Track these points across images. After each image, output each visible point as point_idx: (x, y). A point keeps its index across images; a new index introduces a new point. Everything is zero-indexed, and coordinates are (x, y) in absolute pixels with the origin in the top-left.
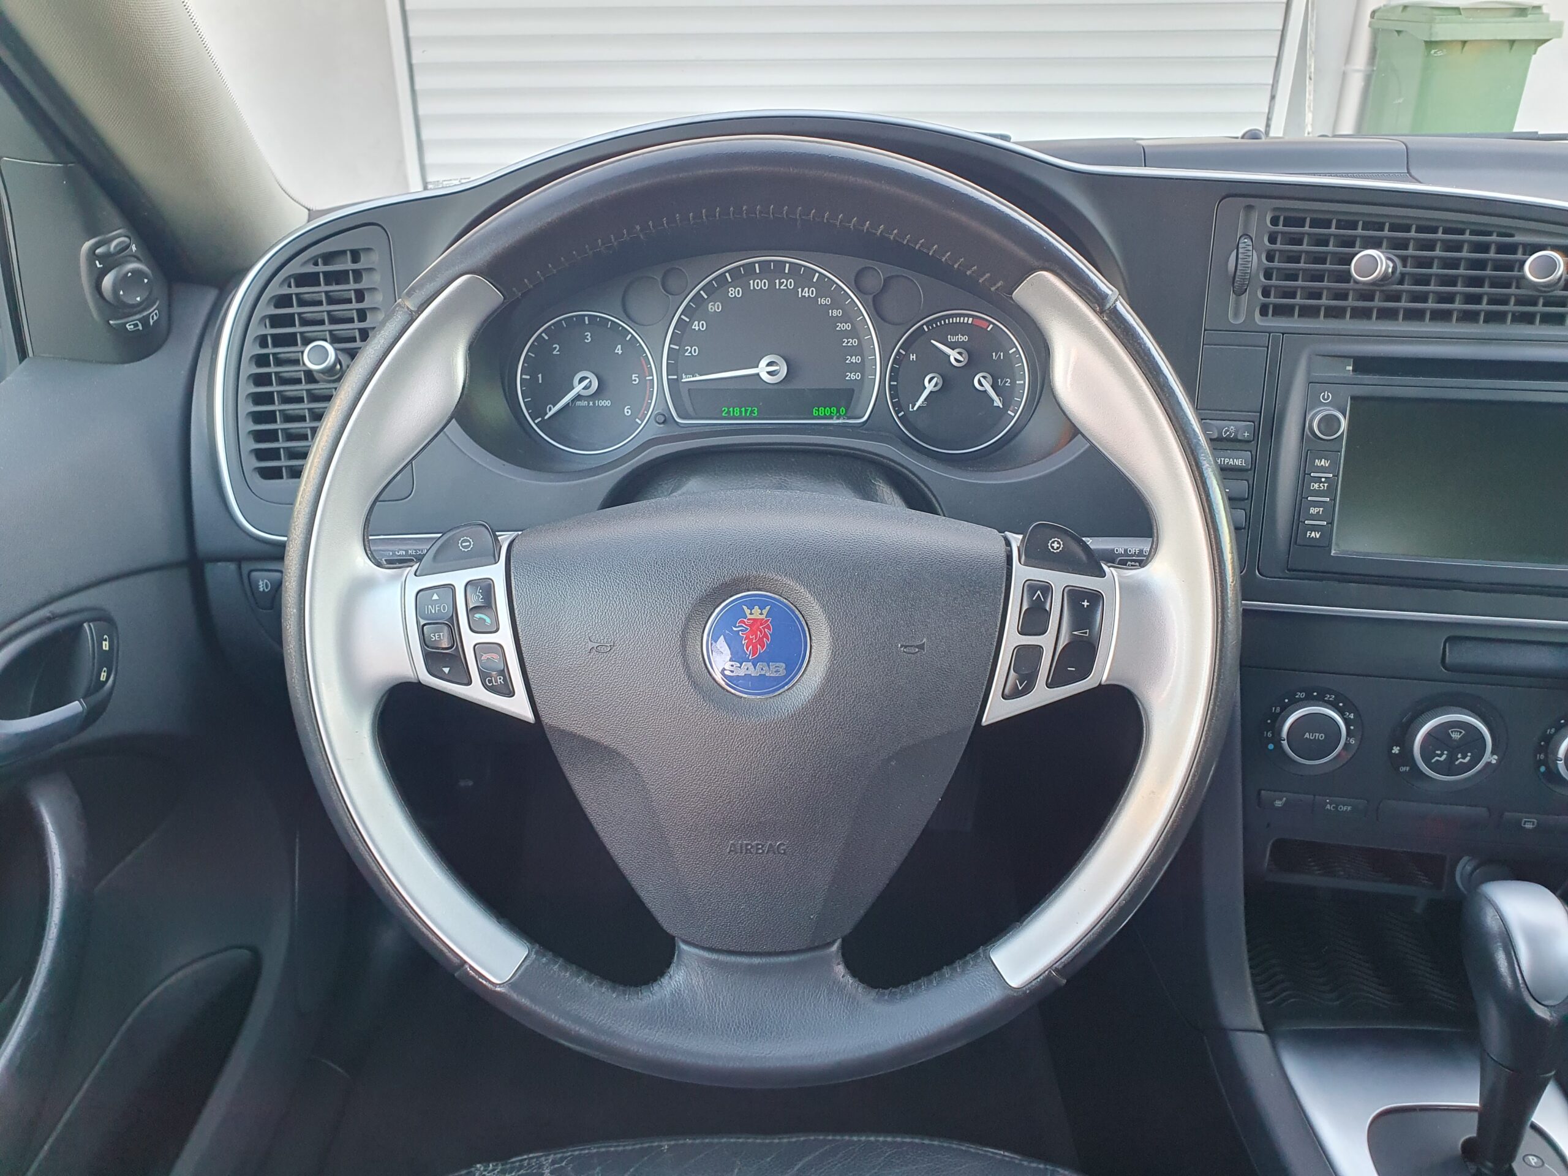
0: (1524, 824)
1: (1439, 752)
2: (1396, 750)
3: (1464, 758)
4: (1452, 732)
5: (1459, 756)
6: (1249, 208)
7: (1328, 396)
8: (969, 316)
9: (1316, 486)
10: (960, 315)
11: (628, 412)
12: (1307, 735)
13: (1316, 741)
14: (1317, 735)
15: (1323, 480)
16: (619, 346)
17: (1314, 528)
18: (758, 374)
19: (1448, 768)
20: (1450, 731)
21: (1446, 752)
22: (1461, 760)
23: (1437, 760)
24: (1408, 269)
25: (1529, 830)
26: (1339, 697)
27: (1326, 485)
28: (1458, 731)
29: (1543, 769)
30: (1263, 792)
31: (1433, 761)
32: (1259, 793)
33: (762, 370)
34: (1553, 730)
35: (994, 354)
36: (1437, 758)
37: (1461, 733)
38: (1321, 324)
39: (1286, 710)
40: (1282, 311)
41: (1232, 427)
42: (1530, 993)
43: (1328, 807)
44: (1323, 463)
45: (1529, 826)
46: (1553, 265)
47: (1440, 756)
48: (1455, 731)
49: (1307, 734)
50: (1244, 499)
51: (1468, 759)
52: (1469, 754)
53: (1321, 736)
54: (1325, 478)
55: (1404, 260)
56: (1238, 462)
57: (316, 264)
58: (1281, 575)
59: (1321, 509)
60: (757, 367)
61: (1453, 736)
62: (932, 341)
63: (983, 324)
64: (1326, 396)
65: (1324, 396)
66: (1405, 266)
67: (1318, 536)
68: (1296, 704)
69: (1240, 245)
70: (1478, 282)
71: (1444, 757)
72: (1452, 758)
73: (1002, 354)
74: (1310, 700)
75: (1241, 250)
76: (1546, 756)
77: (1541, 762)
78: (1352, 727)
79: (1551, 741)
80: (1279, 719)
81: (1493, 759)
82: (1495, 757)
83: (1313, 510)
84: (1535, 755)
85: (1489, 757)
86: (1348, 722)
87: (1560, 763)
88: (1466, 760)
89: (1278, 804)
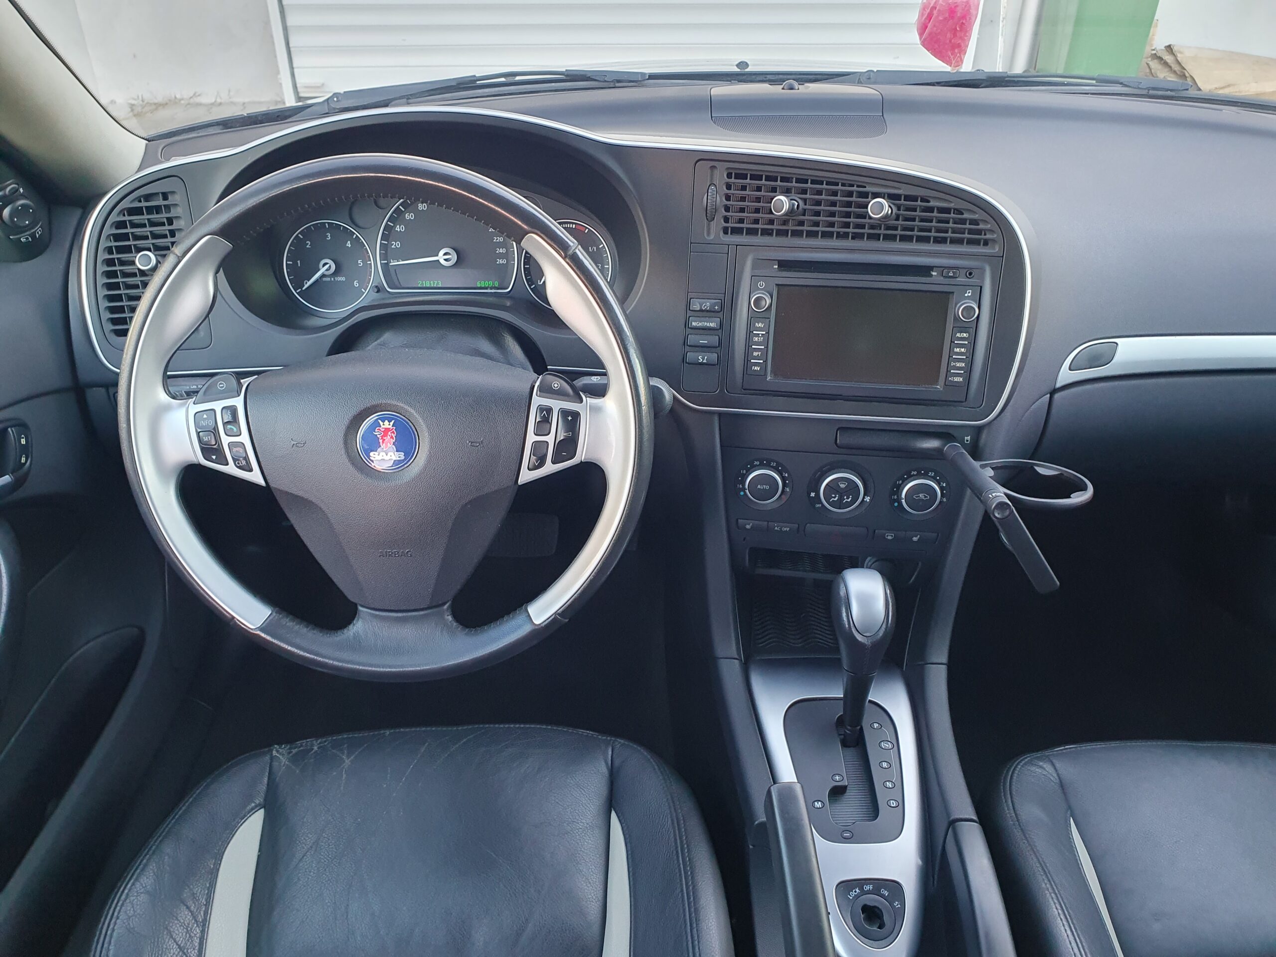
0: (887, 536)
1: (833, 496)
2: (813, 494)
3: (848, 498)
5: (845, 497)
6: (713, 167)
7: (763, 284)
8: (573, 223)
9: (756, 339)
10: (570, 223)
11: (356, 285)
12: (759, 487)
13: (764, 490)
14: (765, 486)
15: (760, 335)
16: (349, 242)
17: (756, 364)
18: (438, 261)
19: (840, 505)
20: (839, 483)
21: (837, 496)
22: (846, 500)
23: (833, 500)
24: (807, 207)
25: (889, 540)
26: (778, 464)
27: (762, 338)
29: (896, 504)
30: (739, 520)
31: (831, 501)
32: (737, 520)
33: (441, 257)
34: (901, 482)
35: (590, 248)
36: (833, 499)
37: (845, 484)
38: (758, 240)
39: (749, 472)
40: (737, 231)
41: (708, 303)
42: (856, 629)
43: (776, 528)
44: (760, 325)
45: (890, 538)
46: (882, 206)
47: (835, 497)
48: (842, 483)
50: (716, 347)
51: (850, 499)
52: (851, 496)
53: (767, 487)
54: (762, 334)
55: (805, 200)
56: (712, 325)
57: (140, 201)
58: (739, 392)
59: (760, 353)
60: (437, 256)
61: (841, 486)
63: (581, 228)
64: (762, 284)
65: (760, 284)
66: (806, 205)
67: (759, 369)
68: (754, 468)
69: (709, 191)
70: (848, 215)
71: (837, 498)
72: (841, 499)
73: (595, 248)
74: (762, 466)
75: (709, 194)
76: (898, 496)
77: (895, 501)
78: (787, 482)
79: (899, 488)
80: (745, 477)
81: (868, 499)
82: (869, 498)
83: (755, 354)
84: (890, 496)
85: (864, 498)
86: (784, 479)
87: (903, 501)
88: (849, 500)
89: (748, 527)
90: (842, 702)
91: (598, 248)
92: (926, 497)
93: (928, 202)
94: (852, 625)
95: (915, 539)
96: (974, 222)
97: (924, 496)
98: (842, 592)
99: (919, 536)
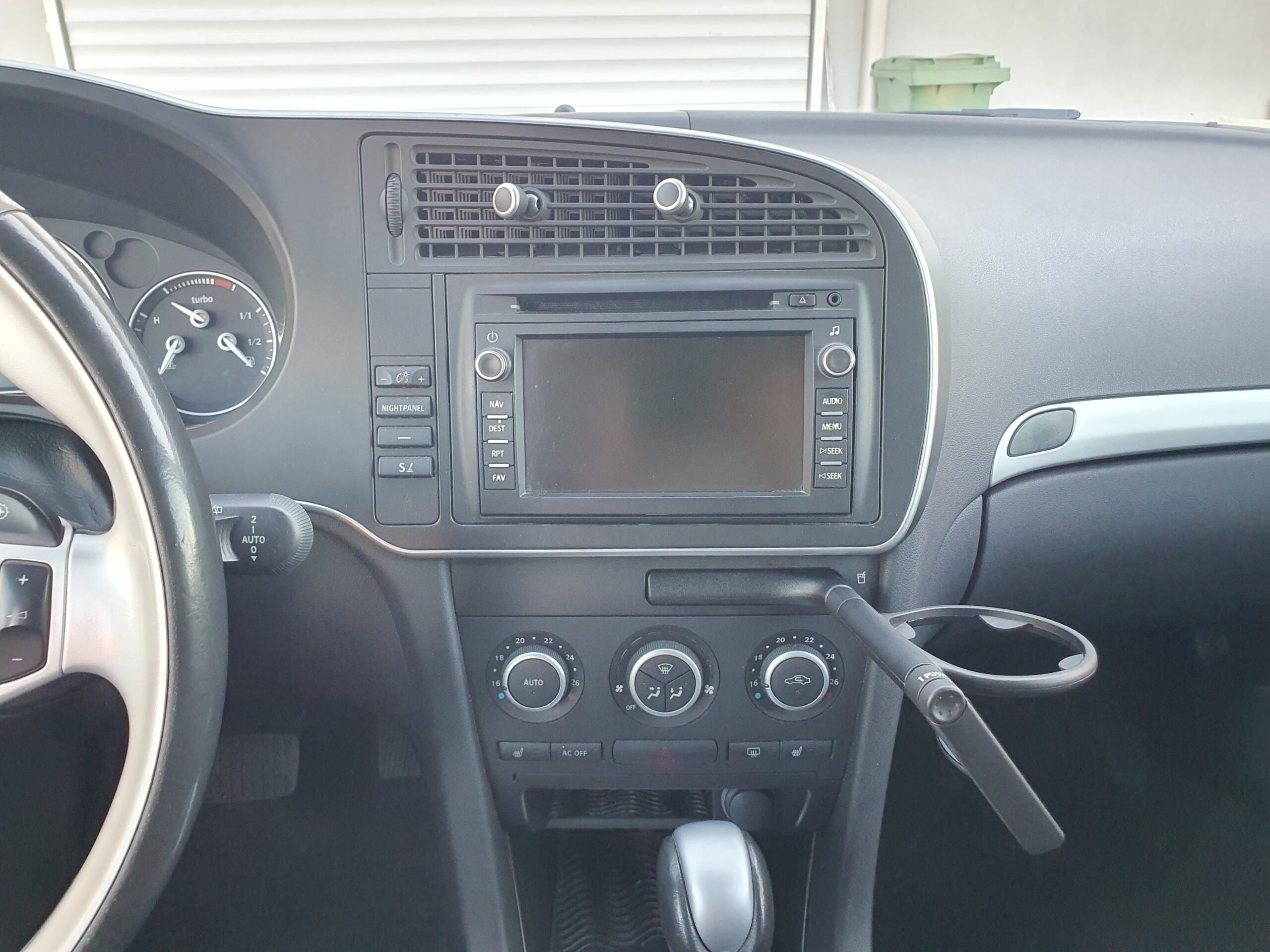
0: (750, 753)
1: (652, 688)
2: (619, 689)
3: (676, 692)
4: (661, 667)
5: (672, 691)
6: (391, 146)
7: (495, 336)
9: (494, 428)
10: (200, 277)
12: (526, 682)
13: (535, 687)
14: (536, 681)
15: (500, 421)
17: (498, 471)
19: (664, 704)
20: (659, 666)
21: (659, 688)
22: (674, 695)
23: (652, 697)
24: (556, 204)
25: (754, 758)
26: (557, 641)
27: (503, 426)
28: (666, 666)
29: (758, 696)
30: (501, 744)
31: (649, 698)
32: (498, 743)
34: (761, 656)
35: (241, 314)
36: (652, 695)
37: (669, 667)
38: (481, 262)
39: (509, 656)
40: (443, 250)
41: (406, 373)
42: (705, 947)
43: (565, 753)
44: (497, 404)
45: (754, 754)
46: (676, 192)
47: (655, 692)
48: (664, 666)
49: (526, 681)
50: (428, 447)
51: (680, 692)
52: (681, 688)
53: (540, 682)
54: (502, 419)
55: (550, 194)
56: (416, 409)
58: (475, 521)
59: (502, 451)
61: (663, 671)
62: (173, 304)
63: (227, 285)
64: (493, 335)
65: (491, 335)
66: (552, 201)
67: (503, 479)
68: (516, 649)
69: (389, 184)
70: (624, 214)
71: (658, 692)
72: (665, 693)
73: (250, 314)
74: (530, 645)
75: (388, 189)
76: (759, 681)
77: (755, 690)
78: (575, 669)
79: (758, 667)
80: (502, 666)
81: (710, 690)
82: (712, 688)
83: (495, 453)
84: (747, 686)
85: (703, 688)
86: (568, 666)
87: (769, 690)
88: (679, 695)
89: (518, 754)
91: (254, 313)
92: (805, 680)
93: (754, 184)
95: (796, 753)
96: (832, 213)
97: (802, 678)
98: (675, 872)
99: (801, 748)
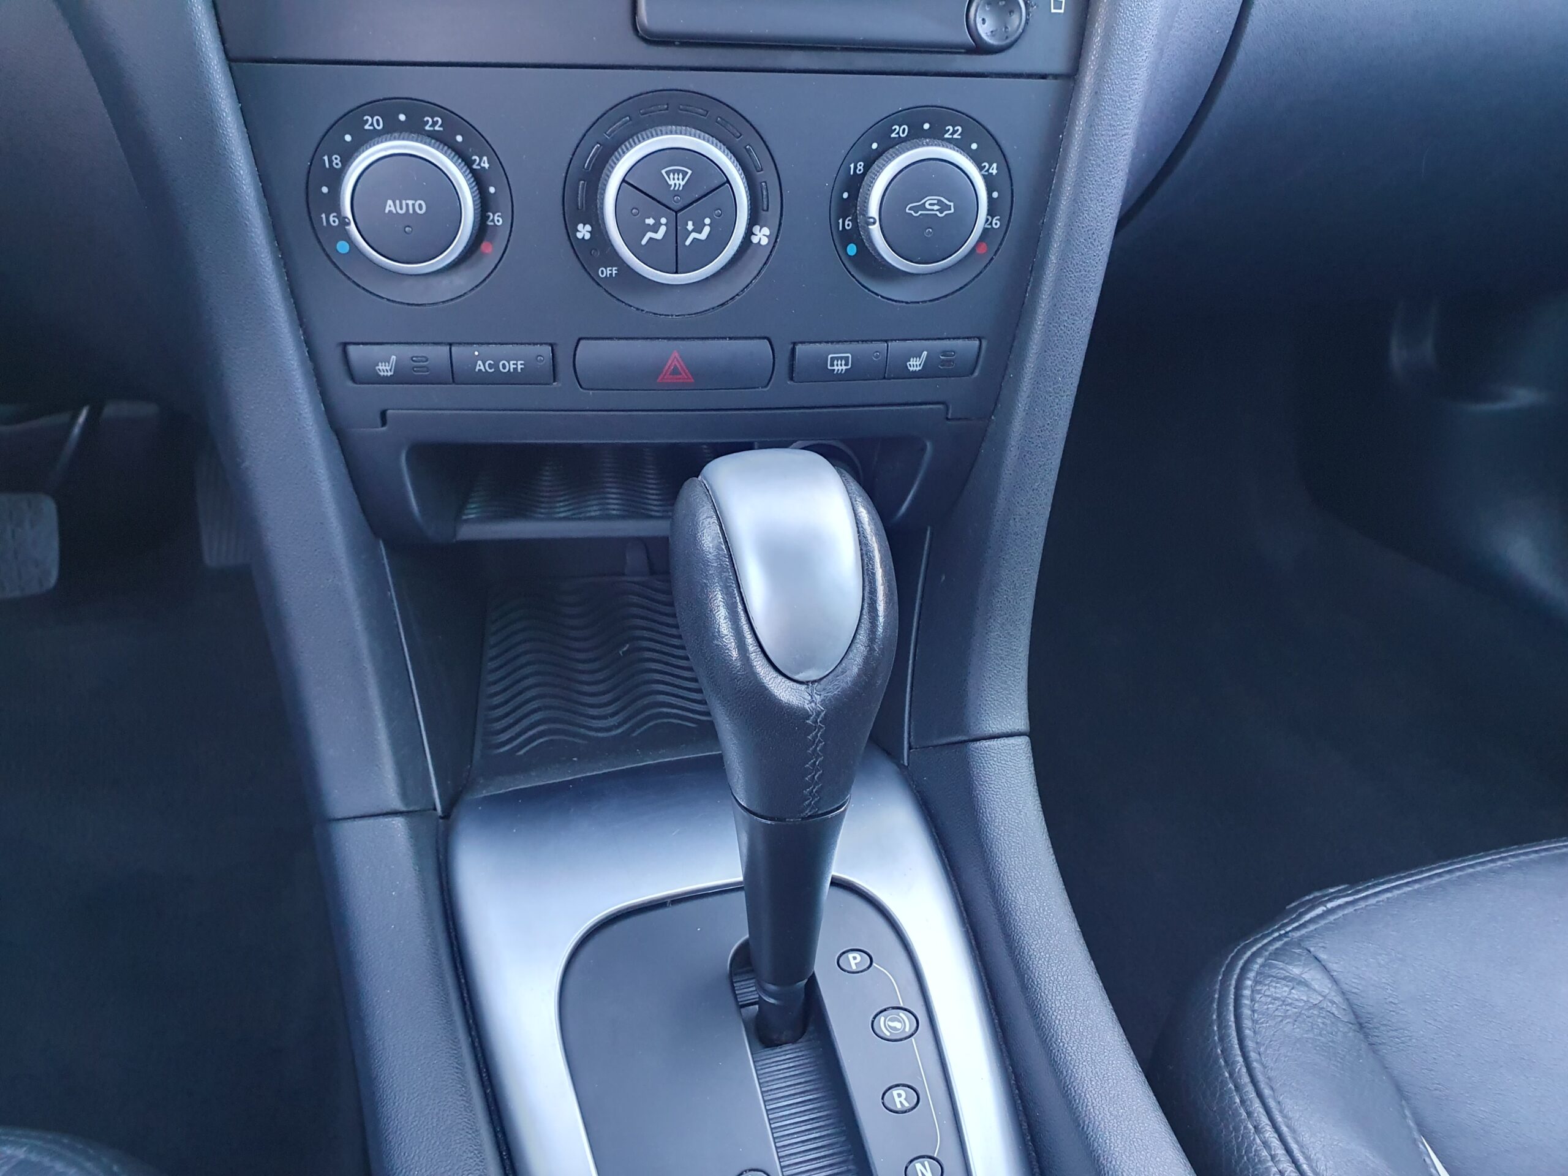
0: (832, 365)
1: (650, 221)
2: (584, 231)
3: (699, 229)
4: (668, 173)
5: (690, 227)
12: (390, 206)
13: (410, 218)
14: (410, 202)
19: (675, 256)
20: (663, 172)
21: (663, 220)
22: (694, 235)
23: (651, 239)
26: (453, 121)
28: (679, 172)
29: (852, 249)
30: (350, 348)
31: (644, 242)
34: (861, 166)
36: (650, 235)
37: (685, 174)
39: (347, 150)
42: (769, 660)
43: (480, 366)
45: (840, 367)
47: (655, 228)
48: (674, 172)
49: (390, 202)
51: (707, 230)
52: (707, 221)
53: (419, 206)
61: (671, 182)
68: (366, 142)
71: (663, 229)
72: (676, 232)
74: (395, 132)
76: (854, 221)
77: (847, 237)
78: (492, 190)
79: (859, 186)
80: (336, 178)
81: (762, 236)
82: (766, 231)
84: (833, 226)
85: (749, 233)
86: (479, 180)
87: (875, 230)
88: (703, 236)
89: (385, 369)
90: (741, 896)
92: (944, 207)
94: (749, 639)
97: (940, 202)
98: (709, 539)
99: (925, 353)
